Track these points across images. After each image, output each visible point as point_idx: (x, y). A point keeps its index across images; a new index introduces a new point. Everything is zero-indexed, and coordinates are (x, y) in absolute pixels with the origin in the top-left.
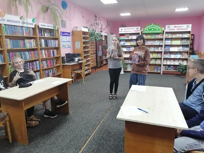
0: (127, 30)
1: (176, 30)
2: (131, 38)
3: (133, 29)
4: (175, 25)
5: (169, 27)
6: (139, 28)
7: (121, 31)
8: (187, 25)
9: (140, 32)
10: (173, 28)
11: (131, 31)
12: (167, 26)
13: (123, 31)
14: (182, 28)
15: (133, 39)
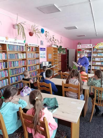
0: (83, 46)
6: (91, 45)
7: (79, 47)
9: (92, 48)
11: (86, 47)
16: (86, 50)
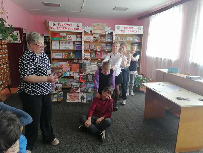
0: (63, 27)
1: (126, 33)
2: (69, 39)
3: (72, 26)
4: (126, 26)
5: (118, 28)
6: (80, 24)
7: (52, 26)
8: (139, 26)
9: (82, 31)
10: (124, 30)
11: (68, 29)
12: (116, 26)
13: (56, 28)
14: (133, 30)
15: (72, 40)
16: (70, 36)
